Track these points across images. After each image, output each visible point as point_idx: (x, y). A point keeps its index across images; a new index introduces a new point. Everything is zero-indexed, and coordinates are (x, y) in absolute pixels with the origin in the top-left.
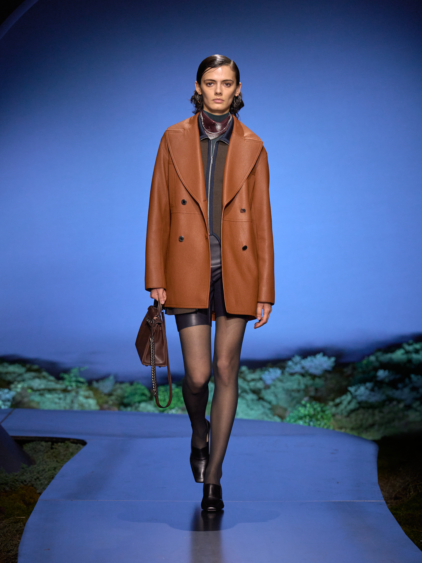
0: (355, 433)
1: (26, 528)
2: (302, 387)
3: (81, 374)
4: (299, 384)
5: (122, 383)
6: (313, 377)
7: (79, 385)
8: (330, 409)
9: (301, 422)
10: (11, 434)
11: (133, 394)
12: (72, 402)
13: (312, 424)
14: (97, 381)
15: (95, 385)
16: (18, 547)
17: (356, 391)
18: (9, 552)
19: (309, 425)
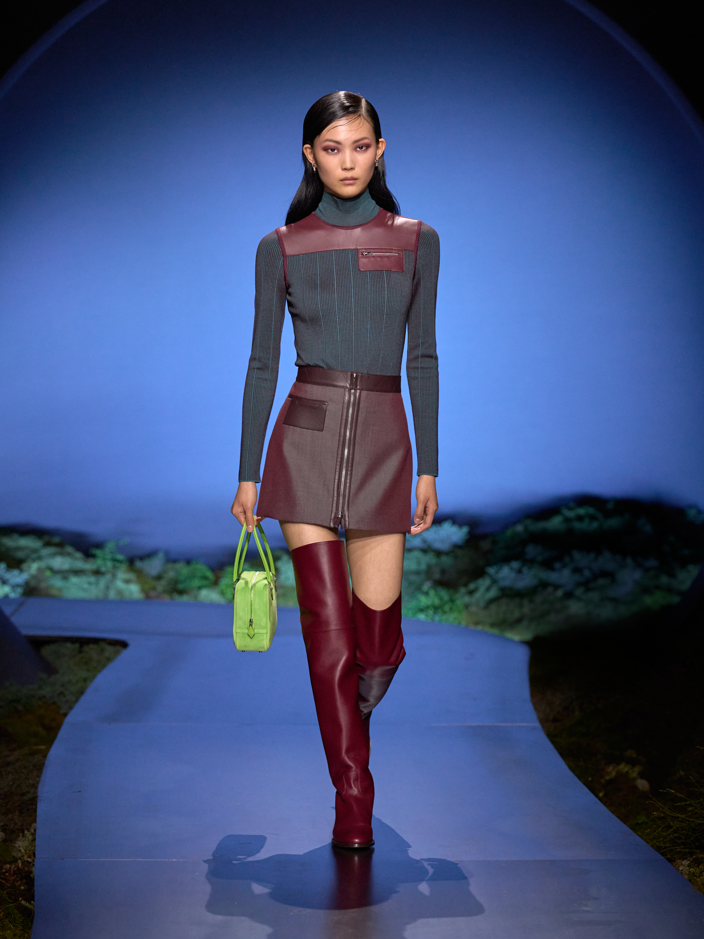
0: (495, 631)
1: (47, 762)
2: (423, 567)
3: (120, 549)
4: (419, 563)
5: (175, 561)
6: (438, 553)
7: (118, 565)
8: (462, 598)
9: (422, 616)
10: (26, 632)
11: (192, 577)
12: (107, 588)
13: (437, 618)
14: (142, 558)
15: (138, 564)
16: (36, 788)
17: (497, 572)
18: (23, 794)
19: (433, 620)
